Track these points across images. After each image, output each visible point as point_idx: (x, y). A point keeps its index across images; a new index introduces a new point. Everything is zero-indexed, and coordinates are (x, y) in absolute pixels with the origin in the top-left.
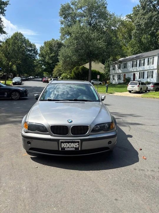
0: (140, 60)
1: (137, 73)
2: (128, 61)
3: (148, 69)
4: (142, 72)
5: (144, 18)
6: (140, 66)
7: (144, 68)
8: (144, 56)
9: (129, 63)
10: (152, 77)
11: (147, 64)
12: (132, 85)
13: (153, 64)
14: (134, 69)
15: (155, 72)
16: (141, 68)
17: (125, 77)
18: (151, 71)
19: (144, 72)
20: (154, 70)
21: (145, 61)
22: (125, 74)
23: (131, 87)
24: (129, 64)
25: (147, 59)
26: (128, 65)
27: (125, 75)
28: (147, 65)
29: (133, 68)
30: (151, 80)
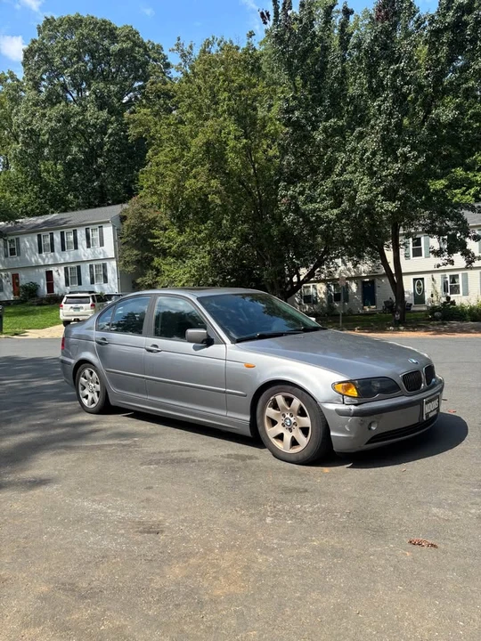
0: (62, 234)
1: (56, 268)
2: (21, 234)
3: (90, 258)
4: (73, 266)
5: (44, 115)
6: (63, 249)
7: (77, 255)
8: (72, 223)
9: (25, 240)
10: (106, 281)
11: (85, 243)
12: (73, 305)
13: (102, 244)
14: (47, 258)
15: (112, 266)
16: (68, 256)
17: (18, 284)
18: (101, 262)
19: (79, 268)
20: (107, 262)
21: (78, 235)
22: (15, 272)
23: (72, 310)
24: (28, 243)
25: (84, 232)
26: (22, 245)
27: (15, 277)
28: (85, 248)
29: (44, 255)
30: (102, 288)
